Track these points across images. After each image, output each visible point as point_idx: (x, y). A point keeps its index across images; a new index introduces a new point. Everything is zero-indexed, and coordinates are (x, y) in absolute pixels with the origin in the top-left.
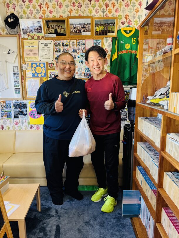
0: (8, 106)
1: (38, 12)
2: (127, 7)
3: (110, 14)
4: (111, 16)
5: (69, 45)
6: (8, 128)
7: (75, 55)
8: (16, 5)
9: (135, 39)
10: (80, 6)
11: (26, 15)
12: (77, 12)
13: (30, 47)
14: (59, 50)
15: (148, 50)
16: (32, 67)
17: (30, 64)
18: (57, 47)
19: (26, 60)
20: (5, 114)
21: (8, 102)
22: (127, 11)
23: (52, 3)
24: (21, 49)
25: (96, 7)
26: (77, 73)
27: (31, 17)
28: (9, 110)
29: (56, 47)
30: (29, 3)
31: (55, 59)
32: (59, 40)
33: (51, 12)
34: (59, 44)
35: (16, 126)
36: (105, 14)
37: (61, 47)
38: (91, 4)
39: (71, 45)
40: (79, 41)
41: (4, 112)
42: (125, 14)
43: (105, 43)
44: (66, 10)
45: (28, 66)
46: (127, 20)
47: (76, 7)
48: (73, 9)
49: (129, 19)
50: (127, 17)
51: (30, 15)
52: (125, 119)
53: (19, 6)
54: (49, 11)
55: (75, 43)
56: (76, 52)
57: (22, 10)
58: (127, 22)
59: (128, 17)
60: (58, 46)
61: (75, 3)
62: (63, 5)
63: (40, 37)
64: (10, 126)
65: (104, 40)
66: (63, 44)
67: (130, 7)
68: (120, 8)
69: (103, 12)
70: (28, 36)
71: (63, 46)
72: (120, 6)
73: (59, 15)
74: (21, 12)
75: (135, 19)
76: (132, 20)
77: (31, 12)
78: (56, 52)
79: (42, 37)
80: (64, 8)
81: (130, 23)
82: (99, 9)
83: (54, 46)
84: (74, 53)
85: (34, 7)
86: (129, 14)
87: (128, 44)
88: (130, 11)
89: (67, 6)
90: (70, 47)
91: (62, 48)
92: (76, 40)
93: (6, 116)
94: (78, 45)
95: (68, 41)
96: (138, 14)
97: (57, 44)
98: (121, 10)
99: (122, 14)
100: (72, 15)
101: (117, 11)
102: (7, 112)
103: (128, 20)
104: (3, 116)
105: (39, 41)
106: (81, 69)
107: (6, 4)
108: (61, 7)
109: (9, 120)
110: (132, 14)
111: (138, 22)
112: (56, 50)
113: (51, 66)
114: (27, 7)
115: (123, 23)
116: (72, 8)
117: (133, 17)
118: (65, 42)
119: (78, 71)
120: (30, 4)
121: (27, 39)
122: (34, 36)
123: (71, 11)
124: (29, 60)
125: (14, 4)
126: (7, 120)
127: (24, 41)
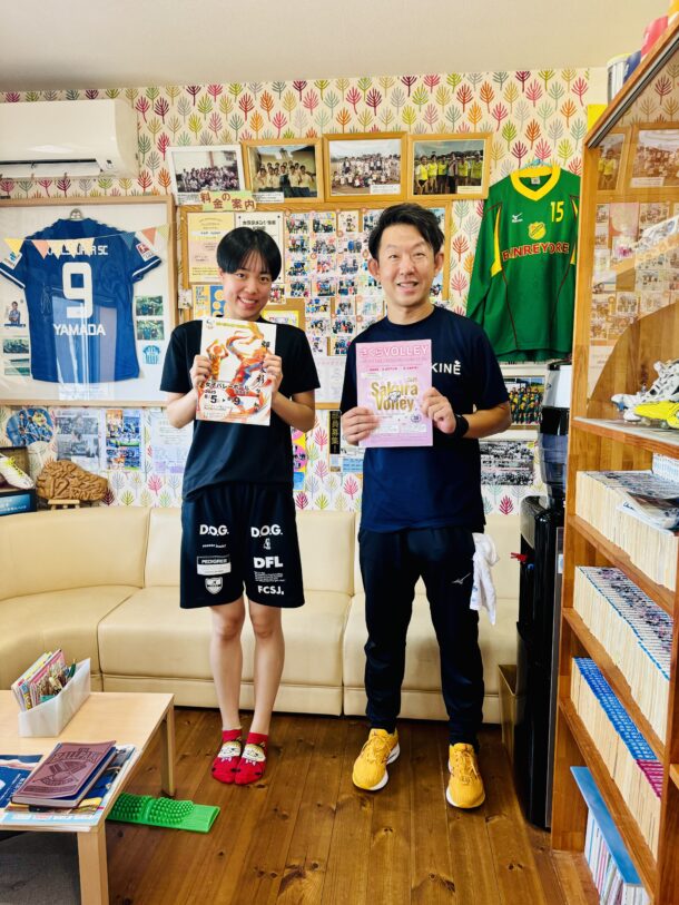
0: (129, 427)
1: (236, 125)
2: (534, 100)
3: (475, 123)
4: (478, 130)
5: (334, 227)
6: (128, 500)
7: (354, 262)
8: (169, 102)
9: (561, 203)
10: (374, 101)
11: (200, 133)
12: (365, 120)
13: (209, 235)
14: (302, 245)
15: (607, 240)
16: (213, 300)
17: (207, 291)
18: (297, 235)
19: (192, 279)
20: (119, 454)
21: (130, 413)
22: (533, 113)
23: (284, 94)
24: (179, 243)
25: (429, 103)
26: (361, 320)
27: (214, 139)
28: (134, 441)
29: (292, 234)
30: (209, 95)
31: (290, 273)
32: (302, 211)
33: (279, 122)
34: (302, 223)
35: (153, 492)
36: (458, 123)
37: (308, 235)
38: (412, 93)
39: (343, 228)
40: (369, 216)
41: (117, 446)
42: (528, 122)
43: (456, 219)
44: (329, 113)
45: (199, 295)
46: (532, 141)
47: (362, 105)
48: (351, 112)
49: (538, 140)
50: (533, 131)
51: (211, 133)
52: (527, 480)
53: (176, 104)
54: (272, 119)
55: (356, 222)
56: (359, 251)
57: (188, 117)
58: (534, 147)
59: (538, 130)
60: (300, 231)
61: (359, 90)
62: (320, 100)
63: (243, 203)
64: (133, 494)
65: (454, 209)
66: (316, 223)
67: (545, 99)
68: (511, 102)
69: (453, 116)
70: (203, 199)
71: (316, 230)
72: (511, 96)
73: (305, 130)
74: (182, 123)
75: (562, 139)
76: (550, 142)
77: (215, 124)
78: (291, 250)
79: (249, 203)
80: (321, 107)
81: (543, 153)
82: (439, 107)
83: (287, 231)
84: (353, 254)
85: (226, 107)
86: (540, 121)
87: (537, 224)
88: (546, 113)
89: (332, 102)
90: (340, 234)
91: (311, 239)
92: (360, 210)
93: (123, 460)
94: (366, 225)
95: (334, 214)
96: (571, 123)
97: (297, 224)
98: (514, 110)
99: (516, 123)
100: (347, 131)
101: (499, 114)
102: (125, 448)
103: (536, 142)
104: (112, 460)
105: (238, 215)
106: (375, 306)
107: (136, 100)
108: (311, 104)
109: (132, 472)
110: (550, 121)
111: (573, 146)
112: (294, 244)
113: (276, 296)
114: (203, 109)
115: (519, 152)
116: (349, 106)
117: (556, 130)
118: (324, 218)
119: (364, 312)
120: (212, 97)
121: (199, 209)
122: (220, 199)
123: (344, 118)
124: (202, 279)
125: (162, 100)
126: (123, 475)
127: (189, 214)
